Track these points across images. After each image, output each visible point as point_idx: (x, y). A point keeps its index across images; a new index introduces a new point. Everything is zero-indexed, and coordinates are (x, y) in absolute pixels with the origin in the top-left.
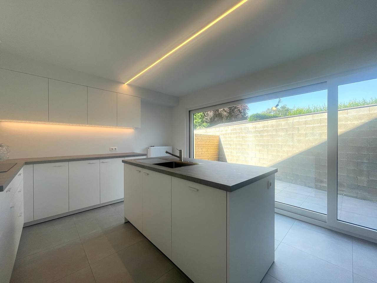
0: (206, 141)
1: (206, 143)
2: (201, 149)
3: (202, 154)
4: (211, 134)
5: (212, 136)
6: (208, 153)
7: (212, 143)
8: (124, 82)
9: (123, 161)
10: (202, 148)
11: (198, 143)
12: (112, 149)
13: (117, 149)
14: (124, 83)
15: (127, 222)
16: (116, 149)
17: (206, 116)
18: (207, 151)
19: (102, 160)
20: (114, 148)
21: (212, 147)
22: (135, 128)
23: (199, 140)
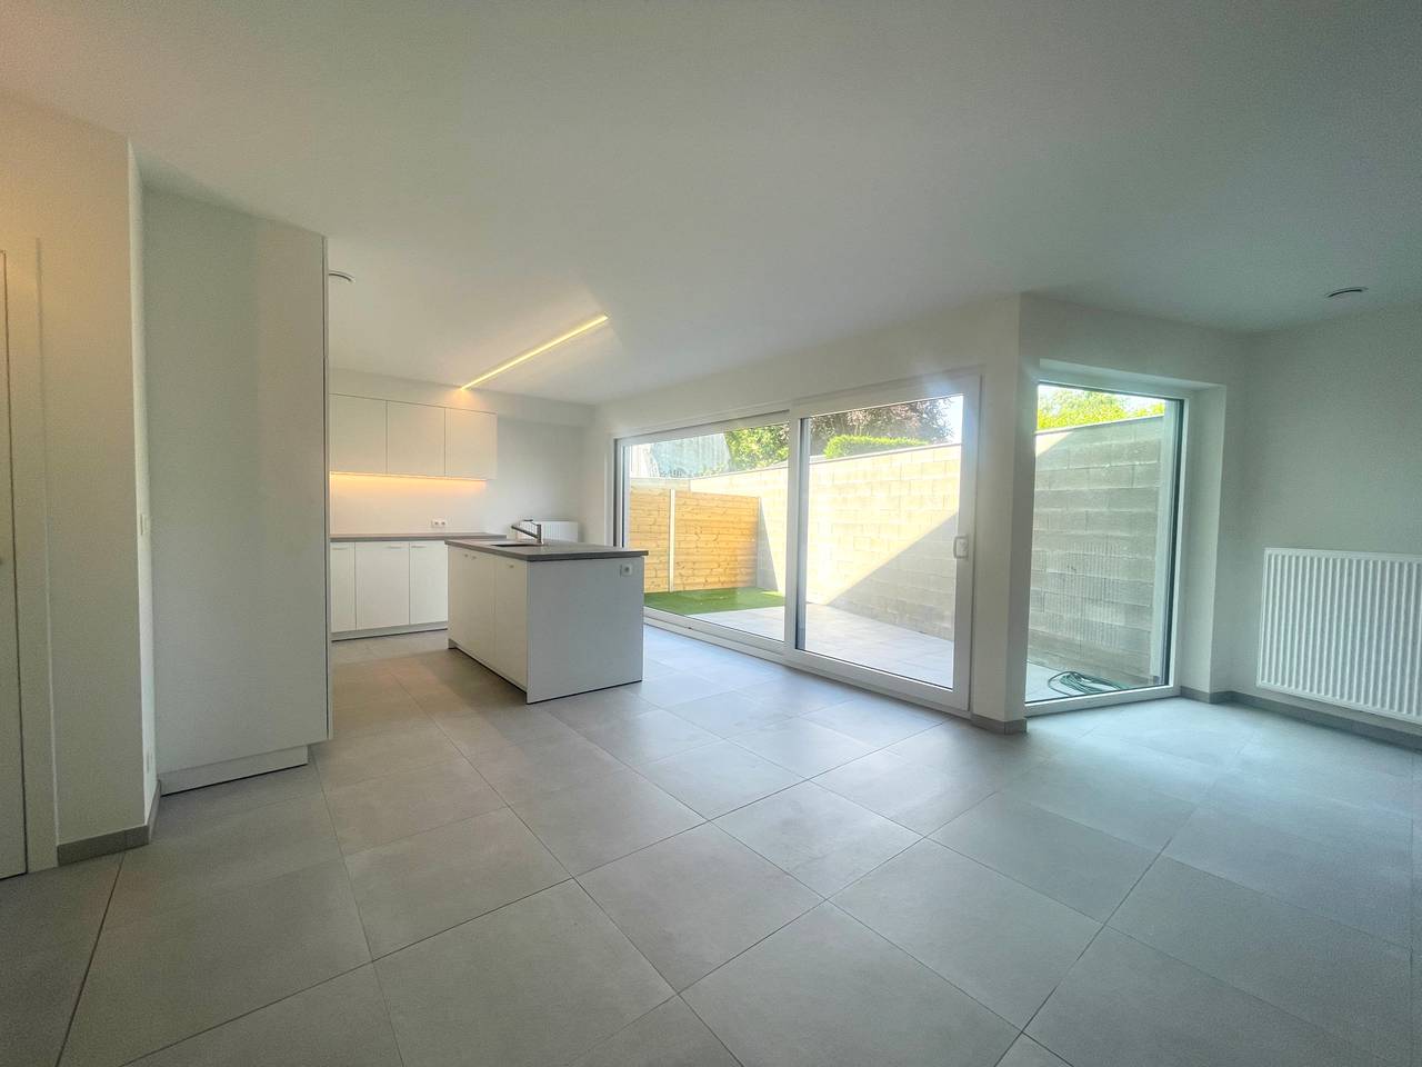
0: (713, 513)
1: (712, 518)
2: (696, 534)
5: (734, 497)
6: (717, 546)
7: (732, 519)
8: (458, 384)
9: (447, 542)
10: (698, 532)
12: (437, 523)
13: (446, 524)
14: (460, 387)
16: (443, 523)
18: (715, 540)
19: (413, 543)
20: (439, 521)
22: (487, 479)
23: (688, 510)
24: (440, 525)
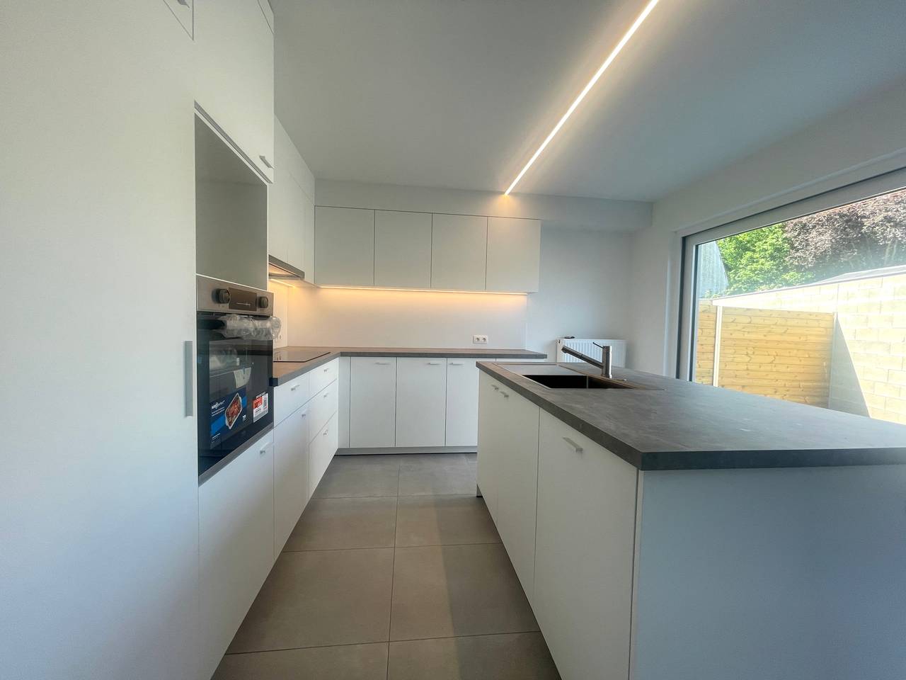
0: (770, 332)
1: (769, 338)
2: (747, 354)
3: (748, 369)
4: (796, 307)
5: (799, 314)
6: (774, 369)
7: (796, 339)
8: (501, 190)
9: (478, 365)
10: (750, 352)
11: (733, 336)
12: (478, 339)
13: (487, 339)
14: (504, 193)
15: (480, 497)
16: (484, 339)
17: (797, 251)
18: (771, 363)
19: (451, 360)
20: (481, 337)
21: (795, 351)
22: (529, 293)
23: (738, 328)
24: (481, 340)
